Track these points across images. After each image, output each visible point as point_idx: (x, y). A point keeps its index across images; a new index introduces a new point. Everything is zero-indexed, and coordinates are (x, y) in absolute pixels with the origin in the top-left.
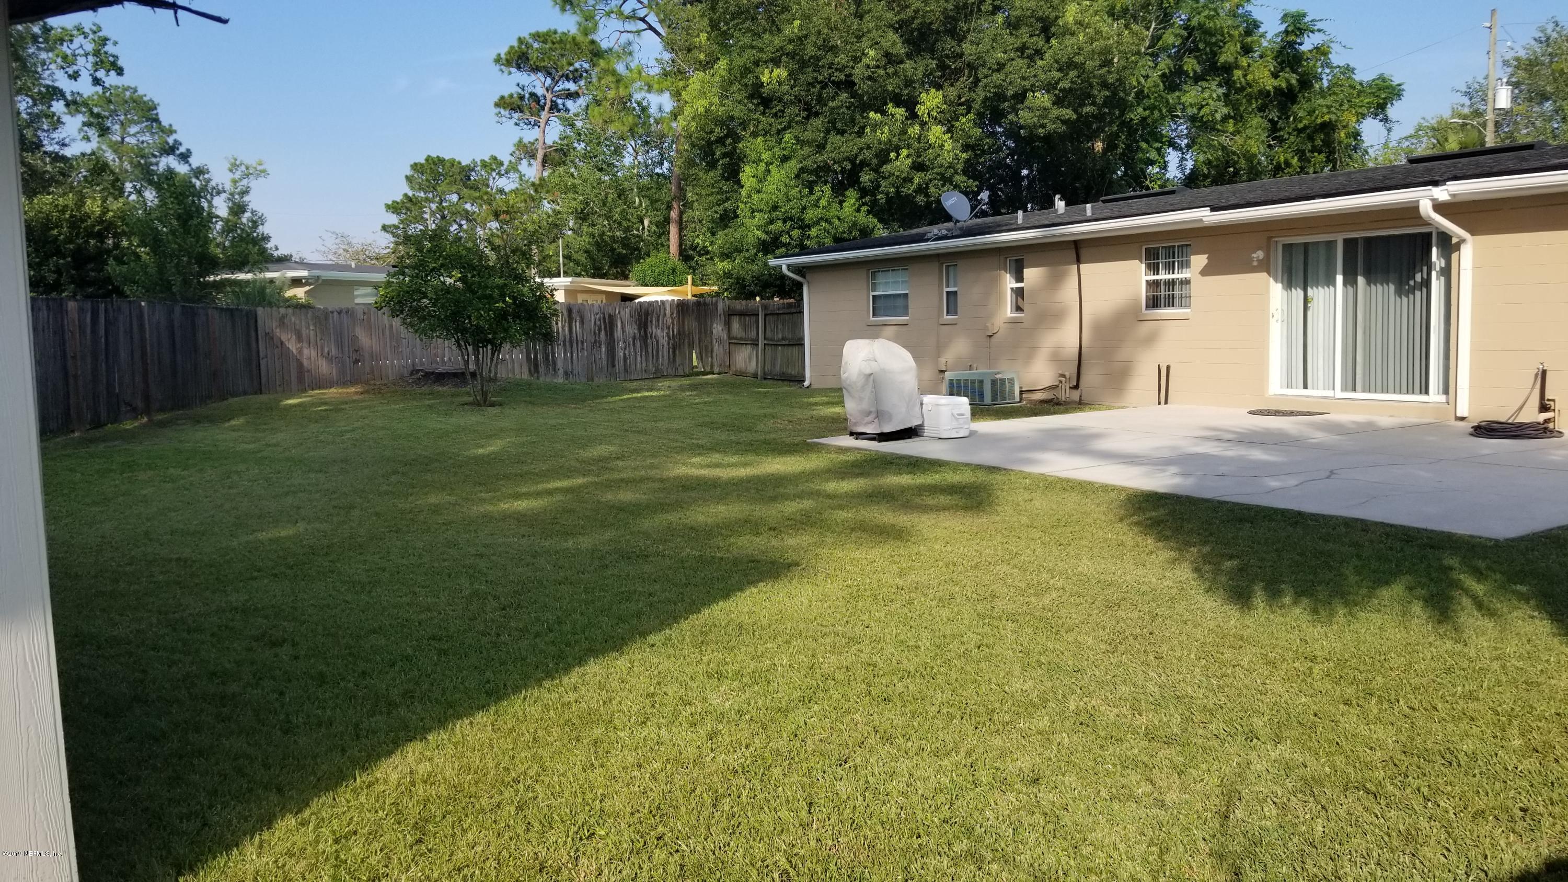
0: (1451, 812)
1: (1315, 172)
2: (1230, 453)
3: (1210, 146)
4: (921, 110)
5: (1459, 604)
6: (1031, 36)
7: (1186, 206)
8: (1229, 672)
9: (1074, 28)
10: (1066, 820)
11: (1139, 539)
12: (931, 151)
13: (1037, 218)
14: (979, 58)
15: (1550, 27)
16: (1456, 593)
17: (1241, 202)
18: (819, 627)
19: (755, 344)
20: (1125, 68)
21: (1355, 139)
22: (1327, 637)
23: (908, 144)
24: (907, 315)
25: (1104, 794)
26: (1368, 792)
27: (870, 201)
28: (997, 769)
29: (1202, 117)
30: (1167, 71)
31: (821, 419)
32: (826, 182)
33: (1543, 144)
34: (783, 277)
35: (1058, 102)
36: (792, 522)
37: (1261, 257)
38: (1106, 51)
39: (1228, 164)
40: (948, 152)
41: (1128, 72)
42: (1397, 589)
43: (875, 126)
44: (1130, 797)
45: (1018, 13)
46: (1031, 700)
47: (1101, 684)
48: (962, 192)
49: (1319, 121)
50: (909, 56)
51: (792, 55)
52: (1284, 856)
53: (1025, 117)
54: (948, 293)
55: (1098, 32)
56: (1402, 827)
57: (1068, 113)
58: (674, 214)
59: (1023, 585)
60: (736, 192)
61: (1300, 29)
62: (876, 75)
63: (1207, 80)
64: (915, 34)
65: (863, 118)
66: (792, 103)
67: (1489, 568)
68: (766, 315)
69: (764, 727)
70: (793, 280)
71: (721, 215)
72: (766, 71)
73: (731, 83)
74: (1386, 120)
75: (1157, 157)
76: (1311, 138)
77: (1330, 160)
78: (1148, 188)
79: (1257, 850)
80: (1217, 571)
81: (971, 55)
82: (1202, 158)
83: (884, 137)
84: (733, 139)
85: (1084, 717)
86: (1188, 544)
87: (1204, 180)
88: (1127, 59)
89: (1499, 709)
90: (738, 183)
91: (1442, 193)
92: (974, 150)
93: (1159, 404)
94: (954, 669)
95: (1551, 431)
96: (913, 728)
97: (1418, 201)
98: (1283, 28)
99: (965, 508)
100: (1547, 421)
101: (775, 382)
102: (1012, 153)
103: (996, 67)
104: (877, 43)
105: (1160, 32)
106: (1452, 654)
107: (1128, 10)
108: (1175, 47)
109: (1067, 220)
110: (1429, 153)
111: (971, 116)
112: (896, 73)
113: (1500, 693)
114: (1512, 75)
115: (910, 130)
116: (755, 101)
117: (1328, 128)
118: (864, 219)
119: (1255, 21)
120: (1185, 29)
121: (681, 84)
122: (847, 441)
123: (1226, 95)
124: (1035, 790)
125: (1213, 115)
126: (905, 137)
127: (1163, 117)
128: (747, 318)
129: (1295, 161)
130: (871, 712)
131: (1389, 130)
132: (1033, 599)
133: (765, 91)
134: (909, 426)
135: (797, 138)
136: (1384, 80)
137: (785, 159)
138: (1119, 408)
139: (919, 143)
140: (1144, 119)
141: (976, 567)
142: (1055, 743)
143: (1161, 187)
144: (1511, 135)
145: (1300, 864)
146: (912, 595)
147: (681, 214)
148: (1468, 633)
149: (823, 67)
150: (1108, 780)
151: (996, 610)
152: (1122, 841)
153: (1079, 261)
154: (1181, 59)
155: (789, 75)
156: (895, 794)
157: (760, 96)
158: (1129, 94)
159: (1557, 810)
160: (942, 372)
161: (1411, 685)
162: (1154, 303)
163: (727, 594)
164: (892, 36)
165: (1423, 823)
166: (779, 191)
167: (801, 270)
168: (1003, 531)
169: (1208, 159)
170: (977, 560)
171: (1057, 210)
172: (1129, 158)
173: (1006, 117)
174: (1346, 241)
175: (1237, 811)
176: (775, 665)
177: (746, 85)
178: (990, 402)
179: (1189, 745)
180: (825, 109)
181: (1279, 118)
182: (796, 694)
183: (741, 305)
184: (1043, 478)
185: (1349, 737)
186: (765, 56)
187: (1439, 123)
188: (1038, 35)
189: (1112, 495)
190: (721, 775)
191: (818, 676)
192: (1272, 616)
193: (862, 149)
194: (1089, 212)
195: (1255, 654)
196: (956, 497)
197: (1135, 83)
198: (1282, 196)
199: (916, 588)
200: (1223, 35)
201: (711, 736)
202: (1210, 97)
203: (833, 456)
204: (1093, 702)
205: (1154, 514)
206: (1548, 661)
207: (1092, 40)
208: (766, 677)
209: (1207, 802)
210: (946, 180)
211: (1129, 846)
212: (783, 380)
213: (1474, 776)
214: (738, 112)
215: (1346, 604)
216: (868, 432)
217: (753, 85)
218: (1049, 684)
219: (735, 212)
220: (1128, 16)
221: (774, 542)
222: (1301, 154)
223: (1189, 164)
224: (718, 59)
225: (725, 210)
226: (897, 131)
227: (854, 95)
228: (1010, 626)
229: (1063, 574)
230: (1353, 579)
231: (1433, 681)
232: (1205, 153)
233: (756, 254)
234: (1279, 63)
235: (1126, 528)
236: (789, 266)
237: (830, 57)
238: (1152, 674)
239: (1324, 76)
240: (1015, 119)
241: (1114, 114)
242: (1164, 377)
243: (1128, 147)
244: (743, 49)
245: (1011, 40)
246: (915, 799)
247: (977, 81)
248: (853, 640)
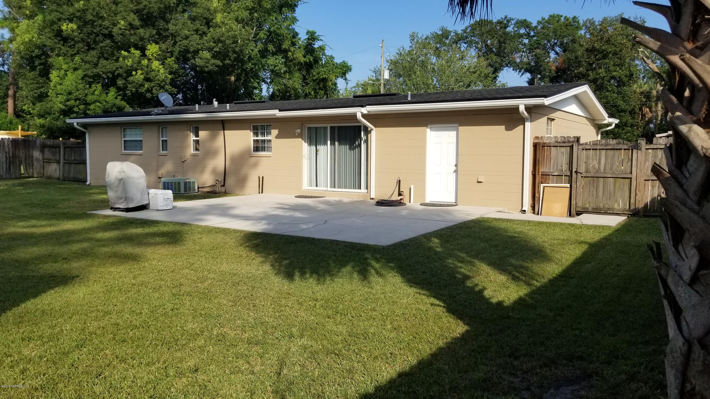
0: (366, 358)
1: (320, 98)
2: (287, 214)
3: (279, 83)
4: (148, 53)
5: (370, 272)
6: (201, 25)
7: (269, 108)
8: (283, 309)
9: (221, 24)
10: (210, 387)
11: (249, 253)
12: (153, 72)
13: (205, 108)
14: (176, 32)
15: (402, 49)
16: (369, 268)
17: (291, 108)
18: (89, 308)
19: (58, 162)
20: (243, 45)
21: (335, 86)
22: (322, 290)
23: (142, 68)
24: (142, 150)
25: (227, 372)
26: (335, 354)
27: (122, 94)
28: (178, 367)
29: (276, 70)
30: (261, 49)
31: (95, 201)
32: (98, 83)
33: (399, 94)
34: (75, 128)
35: (214, 57)
36: (75, 255)
37: (299, 132)
38: (235, 37)
39: (287, 92)
40: (162, 74)
41: (244, 47)
42: (349, 268)
43: (125, 58)
44: (240, 371)
45: (195, 14)
46: (196, 332)
47: (229, 321)
48: (169, 93)
49: (321, 77)
50: (142, 26)
51: (80, 18)
52: (302, 387)
53: (198, 62)
54: (162, 140)
55: (231, 28)
56: (348, 367)
57: (218, 62)
58: (11, 92)
59: (195, 278)
60: (48, 83)
61: (314, 39)
62: (125, 33)
63: (278, 55)
64: (145, 16)
65: (118, 53)
66: (79, 42)
67: (381, 257)
68: (65, 148)
69: (55, 363)
70: (80, 131)
71: (38, 95)
72: (65, 24)
73: (44, 28)
74: (346, 79)
75: (258, 86)
76: (318, 84)
77: (326, 94)
78: (254, 99)
79: (292, 386)
80: (281, 265)
81: (172, 30)
82: (276, 88)
83: (129, 64)
84: (46, 57)
85: (220, 337)
86: (269, 254)
87: (277, 98)
88: (244, 41)
89: (383, 314)
90: (49, 79)
91: (365, 110)
92: (175, 75)
93: (259, 193)
94: (159, 322)
95: (402, 203)
96: (137, 353)
97: (356, 113)
98: (307, 37)
99: (169, 243)
100: (401, 199)
101: (70, 182)
102: (193, 78)
103: (185, 37)
104: (125, 18)
105: (258, 32)
106: (367, 293)
107: (244, 20)
108: (264, 39)
109: (218, 110)
110: (361, 94)
111: (173, 58)
112: (135, 34)
113: (383, 307)
114: (390, 66)
115: (143, 62)
116: (59, 38)
117: (325, 80)
118: (119, 102)
119: (296, 32)
120: (268, 32)
121: (15, 25)
122: (109, 212)
123: (285, 63)
124: (196, 375)
125: (280, 70)
126: (140, 65)
127: (260, 69)
128: (54, 149)
129: (312, 93)
130: (115, 348)
131: (347, 83)
132: (200, 285)
133: (64, 34)
134: (142, 204)
135: (82, 59)
136: (345, 63)
137: (75, 69)
138: (242, 195)
139: (147, 68)
140: (252, 69)
141: (173, 271)
142: (206, 351)
143: (259, 99)
144: (389, 89)
145: (309, 390)
146: (140, 287)
147: (15, 92)
148: (373, 284)
149: (97, 26)
150: (229, 365)
151: (182, 291)
152: (234, 392)
153: (224, 129)
154: (267, 45)
155: (78, 27)
156: (125, 388)
157: (61, 36)
158: (245, 57)
159: (402, 352)
160: (160, 178)
161: (352, 307)
162: (257, 149)
163: (36, 295)
164: (132, 15)
165: (356, 365)
166: (72, 85)
167: (85, 126)
168: (187, 253)
169: (279, 89)
170: (174, 268)
171: (214, 106)
172: (246, 84)
173: (190, 61)
174: (331, 127)
175: (284, 371)
176: (62, 330)
177: (53, 30)
178: (183, 192)
179: (265, 344)
180: (98, 46)
181: (306, 74)
182: (74, 344)
183: (50, 142)
184: (207, 227)
185: (329, 332)
186: (64, 17)
187: (364, 82)
188: (204, 25)
189: (238, 234)
190: (27, 392)
191: (87, 333)
192: (301, 283)
193: (117, 68)
194: (228, 108)
195: (294, 300)
196: (165, 238)
197: (247, 53)
198: (307, 107)
199: (142, 284)
200: (284, 37)
201: (22, 372)
202: (279, 62)
203: (101, 220)
204: (225, 330)
205: (255, 242)
206: (400, 293)
207: (228, 31)
208: (57, 337)
209: (272, 369)
210: (162, 87)
211: (238, 394)
212: (75, 181)
213: (374, 342)
214: (49, 43)
215: (330, 275)
216: (121, 207)
217: (57, 30)
218: (205, 324)
219: (47, 94)
220: (244, 23)
221: (65, 266)
222: (315, 90)
223: (271, 90)
224: (37, 15)
225: (41, 92)
226: (136, 62)
227: (113, 41)
228: (188, 298)
229: (215, 272)
230: (333, 265)
231: (361, 305)
232: (277, 86)
233: (59, 116)
234: (306, 52)
235: (243, 249)
236: (78, 124)
237: (100, 21)
238: (251, 314)
239: (323, 59)
240: (194, 62)
241: (239, 65)
242: (261, 181)
243: (245, 81)
244: (52, 11)
245: (192, 26)
246: (136, 389)
247: (175, 43)
248: (108, 313)
